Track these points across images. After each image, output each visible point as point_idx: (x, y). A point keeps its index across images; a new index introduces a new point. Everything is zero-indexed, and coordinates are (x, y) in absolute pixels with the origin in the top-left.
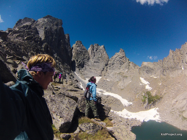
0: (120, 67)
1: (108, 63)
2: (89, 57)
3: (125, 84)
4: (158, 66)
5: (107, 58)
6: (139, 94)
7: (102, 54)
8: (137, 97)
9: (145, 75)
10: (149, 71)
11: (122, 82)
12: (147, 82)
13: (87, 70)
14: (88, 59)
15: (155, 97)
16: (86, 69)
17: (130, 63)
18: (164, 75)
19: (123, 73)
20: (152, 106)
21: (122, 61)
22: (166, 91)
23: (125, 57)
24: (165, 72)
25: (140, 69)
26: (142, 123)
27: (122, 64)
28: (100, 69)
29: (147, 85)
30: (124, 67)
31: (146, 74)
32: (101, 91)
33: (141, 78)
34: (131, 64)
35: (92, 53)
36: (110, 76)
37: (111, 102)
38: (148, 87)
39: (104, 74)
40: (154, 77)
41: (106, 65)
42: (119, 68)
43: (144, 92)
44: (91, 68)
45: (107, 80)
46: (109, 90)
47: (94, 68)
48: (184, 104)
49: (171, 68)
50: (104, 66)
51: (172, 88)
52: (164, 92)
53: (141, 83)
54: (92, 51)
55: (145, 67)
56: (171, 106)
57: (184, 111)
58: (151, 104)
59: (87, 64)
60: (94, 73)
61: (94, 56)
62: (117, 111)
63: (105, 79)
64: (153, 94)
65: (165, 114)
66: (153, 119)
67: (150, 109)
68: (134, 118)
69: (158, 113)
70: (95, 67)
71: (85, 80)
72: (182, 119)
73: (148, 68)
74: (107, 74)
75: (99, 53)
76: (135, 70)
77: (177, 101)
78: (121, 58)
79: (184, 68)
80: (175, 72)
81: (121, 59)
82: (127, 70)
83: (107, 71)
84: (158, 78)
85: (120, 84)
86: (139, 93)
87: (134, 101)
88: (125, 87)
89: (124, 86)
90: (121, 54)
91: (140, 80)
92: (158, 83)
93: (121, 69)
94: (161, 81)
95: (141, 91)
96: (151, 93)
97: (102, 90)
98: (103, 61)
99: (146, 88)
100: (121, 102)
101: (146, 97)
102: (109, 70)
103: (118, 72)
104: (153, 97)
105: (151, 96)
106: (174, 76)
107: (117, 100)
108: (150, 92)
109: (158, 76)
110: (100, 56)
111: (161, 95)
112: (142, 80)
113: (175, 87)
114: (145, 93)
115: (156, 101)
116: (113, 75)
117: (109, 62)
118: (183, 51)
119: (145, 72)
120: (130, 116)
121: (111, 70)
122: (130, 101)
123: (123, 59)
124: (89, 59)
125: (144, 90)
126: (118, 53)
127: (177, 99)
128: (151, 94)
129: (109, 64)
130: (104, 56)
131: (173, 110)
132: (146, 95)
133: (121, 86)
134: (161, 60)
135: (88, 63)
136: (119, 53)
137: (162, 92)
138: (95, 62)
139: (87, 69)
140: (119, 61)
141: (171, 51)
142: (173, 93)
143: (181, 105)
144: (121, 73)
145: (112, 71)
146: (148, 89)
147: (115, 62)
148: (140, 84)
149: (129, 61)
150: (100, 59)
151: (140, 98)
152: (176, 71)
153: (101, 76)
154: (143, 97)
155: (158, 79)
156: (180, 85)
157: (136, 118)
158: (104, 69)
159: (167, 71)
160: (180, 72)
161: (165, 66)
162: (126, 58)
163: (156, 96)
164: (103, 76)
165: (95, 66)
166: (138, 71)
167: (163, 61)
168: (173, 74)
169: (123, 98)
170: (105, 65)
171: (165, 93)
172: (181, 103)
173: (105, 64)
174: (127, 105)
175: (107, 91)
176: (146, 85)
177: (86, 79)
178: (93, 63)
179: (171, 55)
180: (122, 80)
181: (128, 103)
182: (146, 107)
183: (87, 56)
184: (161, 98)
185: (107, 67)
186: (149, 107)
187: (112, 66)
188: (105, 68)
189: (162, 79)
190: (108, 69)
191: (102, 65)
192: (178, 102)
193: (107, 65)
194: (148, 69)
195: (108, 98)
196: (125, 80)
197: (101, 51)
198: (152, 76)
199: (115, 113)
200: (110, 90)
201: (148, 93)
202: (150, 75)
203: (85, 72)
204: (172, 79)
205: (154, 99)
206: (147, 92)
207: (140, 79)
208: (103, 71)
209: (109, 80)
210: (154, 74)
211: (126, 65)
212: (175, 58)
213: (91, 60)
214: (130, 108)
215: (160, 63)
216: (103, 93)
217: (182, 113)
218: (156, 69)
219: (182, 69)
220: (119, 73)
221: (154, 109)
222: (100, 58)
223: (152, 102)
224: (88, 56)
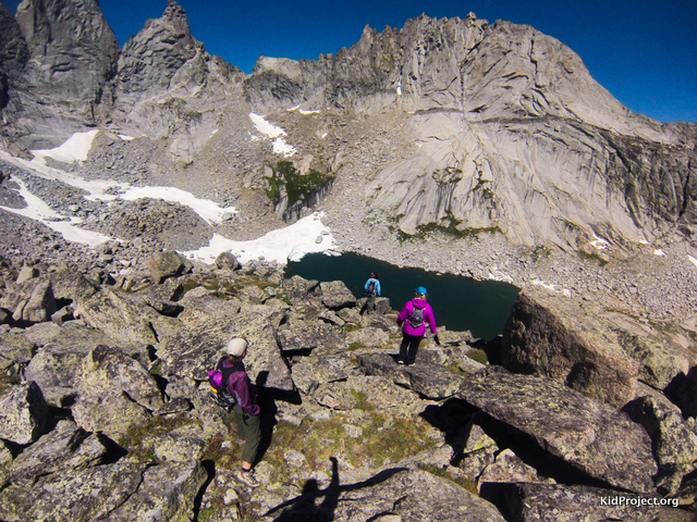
0: (169, 77)
1: (116, 67)
2: (26, 46)
3: (198, 144)
4: (318, 74)
5: (110, 43)
6: (252, 175)
7: (84, 28)
8: (247, 185)
9: (269, 104)
10: (284, 89)
11: (185, 136)
12: (278, 128)
13: (27, 110)
14: (20, 61)
15: (310, 179)
16: (20, 108)
17: (208, 59)
18: (337, 105)
19: (185, 103)
20: (305, 208)
21: (174, 53)
22: (343, 156)
23: (187, 37)
24: (340, 95)
25: (248, 82)
26: (284, 269)
27: (177, 65)
28: (86, 96)
29: (279, 139)
30: (186, 78)
31: (271, 102)
32: (110, 191)
33: (254, 117)
34: (212, 66)
35: (36, 25)
36: (130, 121)
37: (162, 221)
38: (282, 148)
39: (103, 115)
40: (301, 111)
41: (110, 75)
42: (163, 85)
43: (270, 166)
44: (42, 97)
45: (124, 138)
46: (139, 176)
47: (55, 97)
48: (402, 197)
49: (362, 84)
50: (102, 80)
51: (363, 149)
52: (339, 160)
53: (256, 133)
54: (39, 16)
55: (269, 75)
56: (364, 203)
57: (402, 216)
58: (299, 202)
59: (23, 85)
60: (63, 118)
61: (50, 40)
62: (192, 249)
63: (113, 136)
64: (304, 168)
65: (350, 230)
66: (316, 249)
67: (299, 218)
68: (255, 257)
69: (327, 229)
70: (61, 93)
71: (31, 158)
72: (399, 238)
73: (282, 80)
74: (116, 114)
75: (73, 23)
76: (229, 86)
77: (380, 189)
78: (172, 42)
79: (402, 91)
80: (372, 100)
81: (170, 47)
82: (197, 89)
83: (114, 99)
84: (315, 114)
85: (179, 147)
86: (255, 171)
87: (242, 202)
88: (196, 156)
89: (191, 151)
90: (170, 26)
91: (251, 124)
92: (318, 133)
93: (174, 87)
94: (326, 125)
95: (257, 164)
96: (295, 166)
97: (112, 184)
98: (93, 59)
99: (275, 150)
100: (196, 214)
101: (280, 183)
102: (122, 98)
103: (163, 101)
104: (304, 179)
105: (298, 176)
106: (369, 112)
107: (181, 210)
108: (291, 163)
109: (315, 108)
110: (77, 37)
111: (329, 170)
112: (258, 121)
113: (373, 146)
114: (275, 166)
115: (314, 192)
116: (144, 114)
117: (121, 63)
118: (407, 38)
119: (266, 93)
120: (241, 254)
121: (132, 94)
122: (225, 202)
123: (182, 47)
124: (25, 57)
125: (268, 157)
126: (157, 21)
127: (379, 182)
128: (295, 169)
129: (119, 69)
130: (93, 34)
131: (371, 216)
132: (277, 174)
133: (181, 153)
134: (329, 55)
135: (26, 76)
136: (161, 22)
137: (330, 161)
138: (54, 69)
139: (26, 108)
140: (164, 53)
141: (367, 31)
142: (368, 165)
143: (392, 200)
144: (176, 103)
145: (138, 99)
146: (282, 154)
147: (148, 61)
148: (253, 137)
149: (206, 54)
150: (77, 50)
151: (260, 187)
152: (378, 95)
153: (93, 126)
154: (271, 184)
155: (316, 117)
156: (386, 142)
157: (262, 259)
158: (100, 93)
159: (349, 94)
160: (389, 99)
161: (342, 76)
162: (193, 42)
163: (314, 174)
164: (103, 125)
165: (60, 86)
166: (242, 91)
167: (334, 61)
168: (367, 105)
169: (199, 197)
170: (105, 76)
171: (342, 165)
172: (393, 192)
173: (102, 71)
174: (219, 220)
175: (135, 182)
176: (274, 140)
177: (34, 152)
178: (48, 74)
179: (366, 43)
180: (181, 130)
181: (222, 211)
182: (284, 216)
183: (13, 47)
184: (331, 179)
185: (114, 85)
186: (294, 214)
187: (133, 80)
188: (107, 90)
189: (329, 119)
190: (118, 93)
191: (90, 76)
192: (383, 191)
193: (112, 77)
194: (279, 85)
195: (149, 211)
196: (192, 129)
197: (82, 12)
198: (293, 109)
199: (188, 258)
200: (146, 178)
201: (285, 167)
202: (286, 103)
203: (22, 122)
204: (363, 120)
205: (309, 186)
206: (280, 164)
207: (248, 119)
208: (98, 102)
209: (131, 138)
210: (302, 100)
211: (193, 69)
212: (379, 54)
213: (36, 61)
214: (232, 228)
215: (326, 65)
216: (122, 197)
217: (398, 221)
218: (311, 86)
219: (395, 92)
220: (168, 105)
221: (312, 216)
222: (78, 45)
223: (302, 197)
224: (21, 42)
